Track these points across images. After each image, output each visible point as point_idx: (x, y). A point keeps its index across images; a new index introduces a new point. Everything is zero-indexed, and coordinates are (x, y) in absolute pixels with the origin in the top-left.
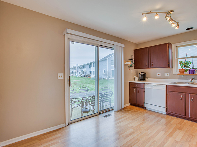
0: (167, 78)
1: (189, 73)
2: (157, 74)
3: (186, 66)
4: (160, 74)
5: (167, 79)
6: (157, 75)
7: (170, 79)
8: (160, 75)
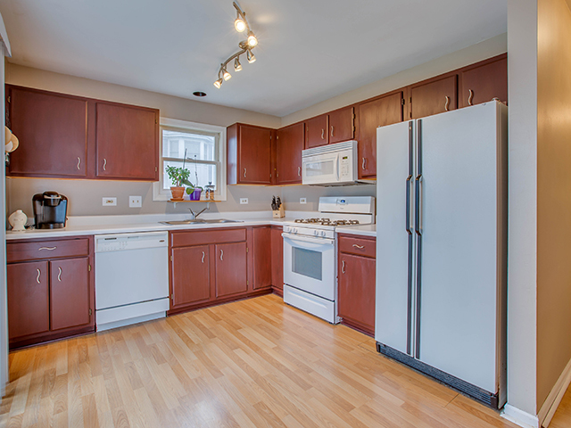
0: (136, 211)
1: (192, 198)
2: (105, 199)
3: (184, 181)
4: (115, 199)
5: (138, 214)
6: (104, 204)
7: (144, 213)
8: (115, 204)
